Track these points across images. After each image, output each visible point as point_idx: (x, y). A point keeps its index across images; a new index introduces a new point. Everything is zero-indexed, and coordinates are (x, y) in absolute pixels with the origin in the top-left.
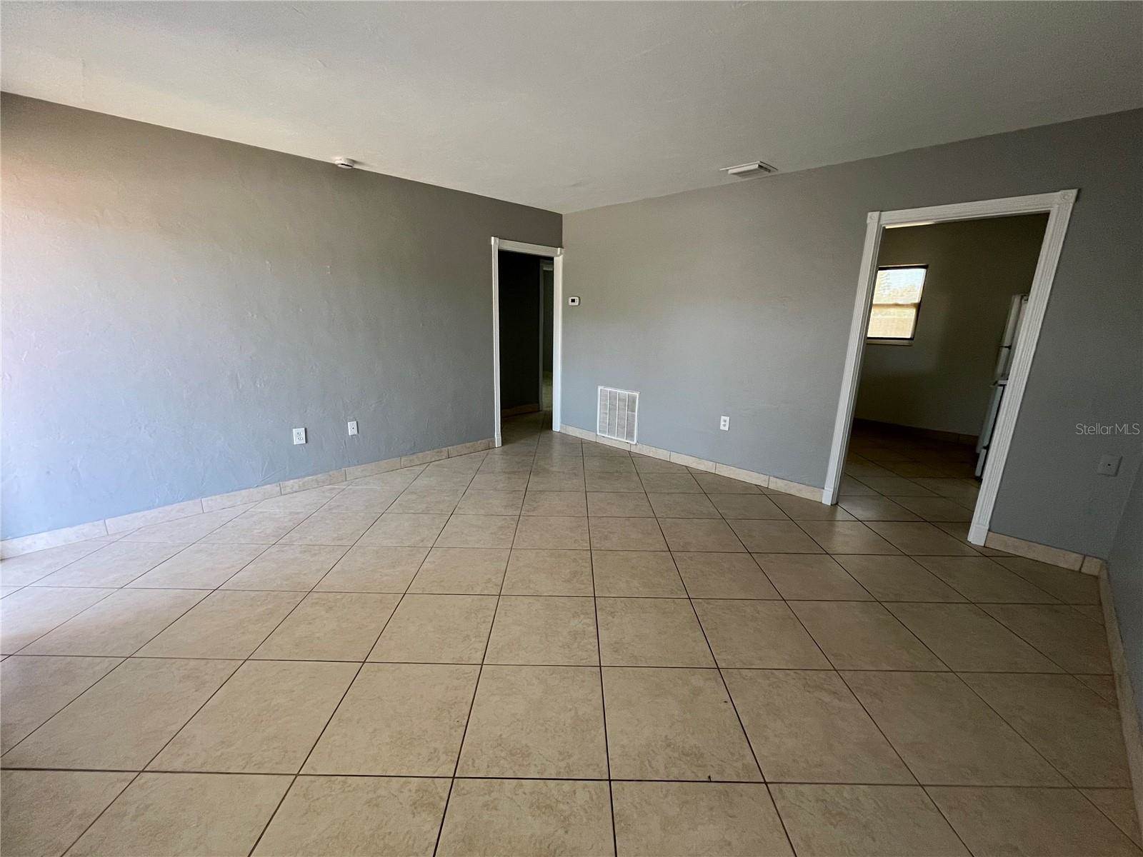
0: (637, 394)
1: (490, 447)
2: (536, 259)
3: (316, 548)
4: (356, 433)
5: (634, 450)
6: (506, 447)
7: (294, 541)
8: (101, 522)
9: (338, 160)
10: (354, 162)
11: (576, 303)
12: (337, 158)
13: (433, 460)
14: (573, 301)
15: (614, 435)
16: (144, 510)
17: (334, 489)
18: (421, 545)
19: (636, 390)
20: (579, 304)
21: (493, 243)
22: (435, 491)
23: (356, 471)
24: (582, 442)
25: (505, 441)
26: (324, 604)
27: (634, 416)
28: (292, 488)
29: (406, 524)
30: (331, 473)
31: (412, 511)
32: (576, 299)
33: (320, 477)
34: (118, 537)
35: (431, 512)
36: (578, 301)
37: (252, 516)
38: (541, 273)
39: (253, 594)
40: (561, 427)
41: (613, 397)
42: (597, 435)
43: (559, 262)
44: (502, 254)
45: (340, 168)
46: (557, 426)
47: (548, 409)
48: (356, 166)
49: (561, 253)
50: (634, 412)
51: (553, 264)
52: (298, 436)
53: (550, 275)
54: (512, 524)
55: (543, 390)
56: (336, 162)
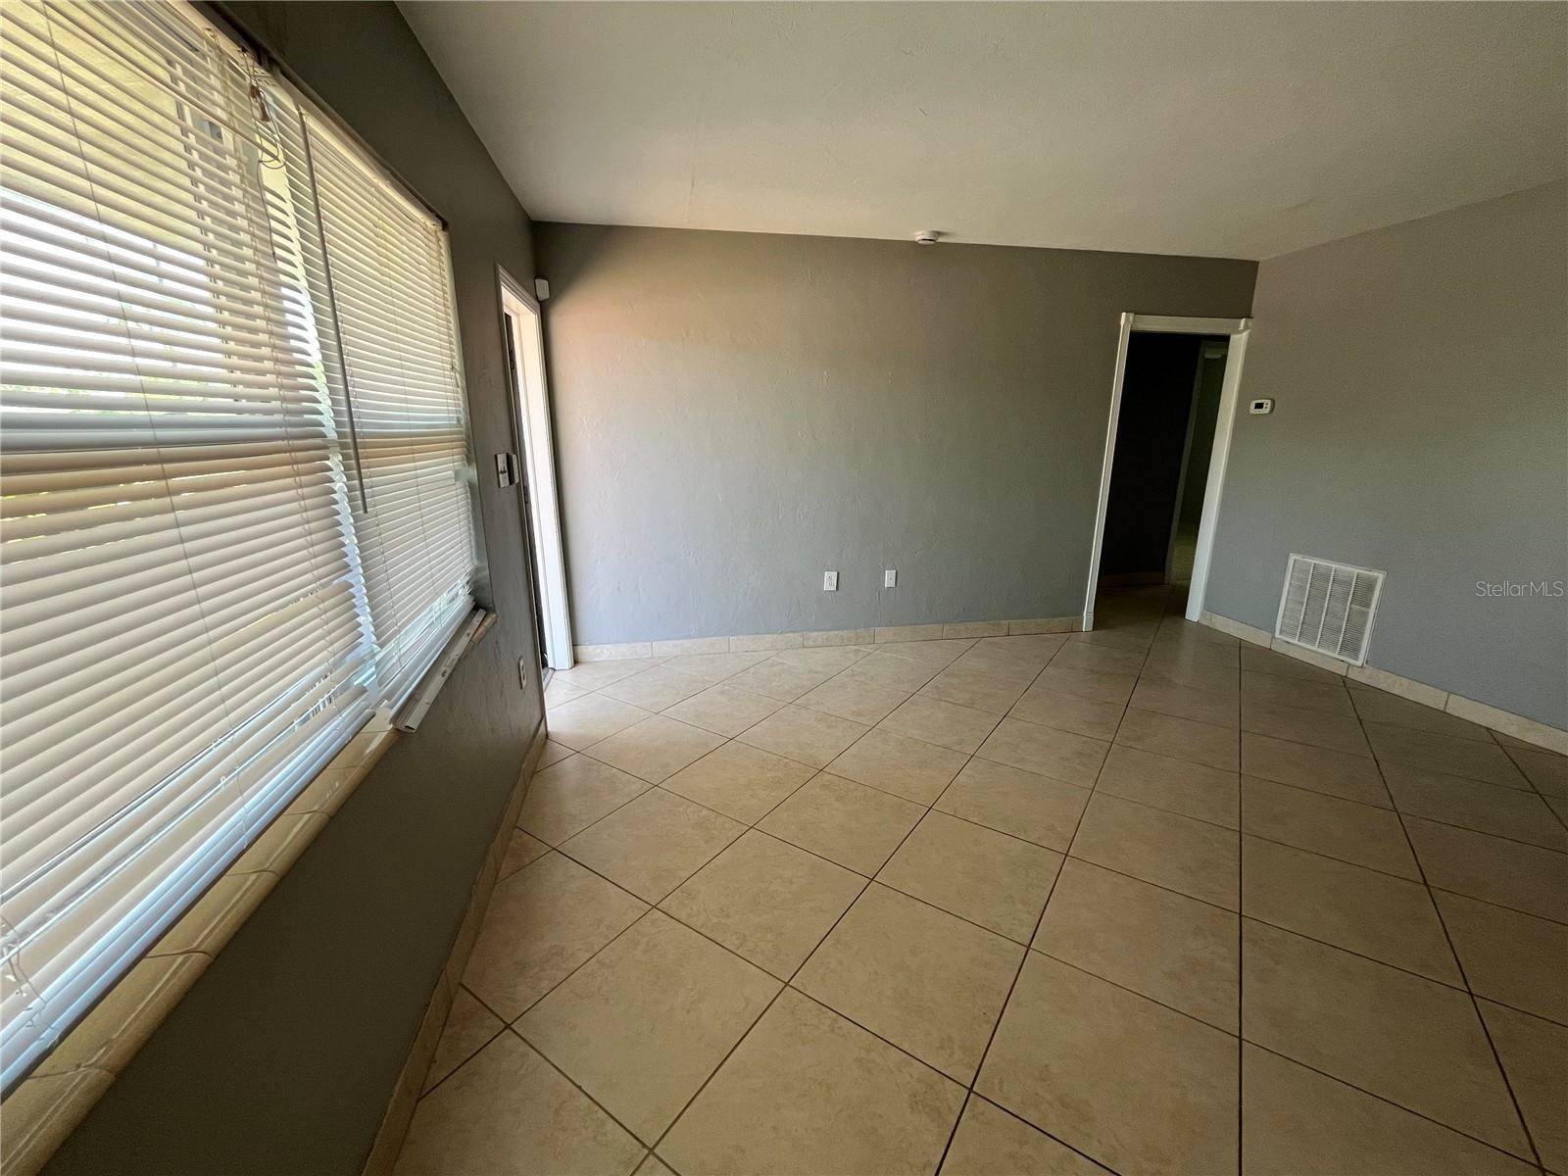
0: (1380, 576)
1: (1074, 629)
2: (1194, 342)
3: (833, 718)
4: (894, 585)
5: (1353, 675)
6: (1101, 633)
7: (811, 705)
8: (648, 644)
9: (919, 235)
10: (939, 234)
11: (1265, 410)
12: (918, 233)
13: (986, 635)
14: (1259, 406)
15: (1313, 641)
16: (681, 638)
17: (859, 650)
18: (958, 748)
19: (1378, 567)
20: (1272, 411)
21: (1122, 322)
22: (985, 679)
23: (885, 633)
24: (1240, 645)
25: (1098, 623)
26: (835, 790)
27: (1365, 615)
28: (814, 642)
29: (941, 715)
30: (859, 631)
31: (951, 700)
32: (1267, 403)
33: (844, 633)
34: (660, 661)
35: (976, 706)
36: (1269, 406)
37: (773, 665)
38: (1200, 363)
39: (766, 754)
40: (1202, 614)
41: (1320, 576)
42: (1273, 637)
43: (1239, 343)
44: (1136, 338)
45: (921, 245)
46: (1194, 611)
47: (1184, 583)
48: (941, 240)
49: (1246, 327)
50: (1368, 606)
51: (1227, 347)
52: (829, 582)
53: (1219, 366)
54: (1097, 752)
55: (1175, 552)
56: (917, 239)
